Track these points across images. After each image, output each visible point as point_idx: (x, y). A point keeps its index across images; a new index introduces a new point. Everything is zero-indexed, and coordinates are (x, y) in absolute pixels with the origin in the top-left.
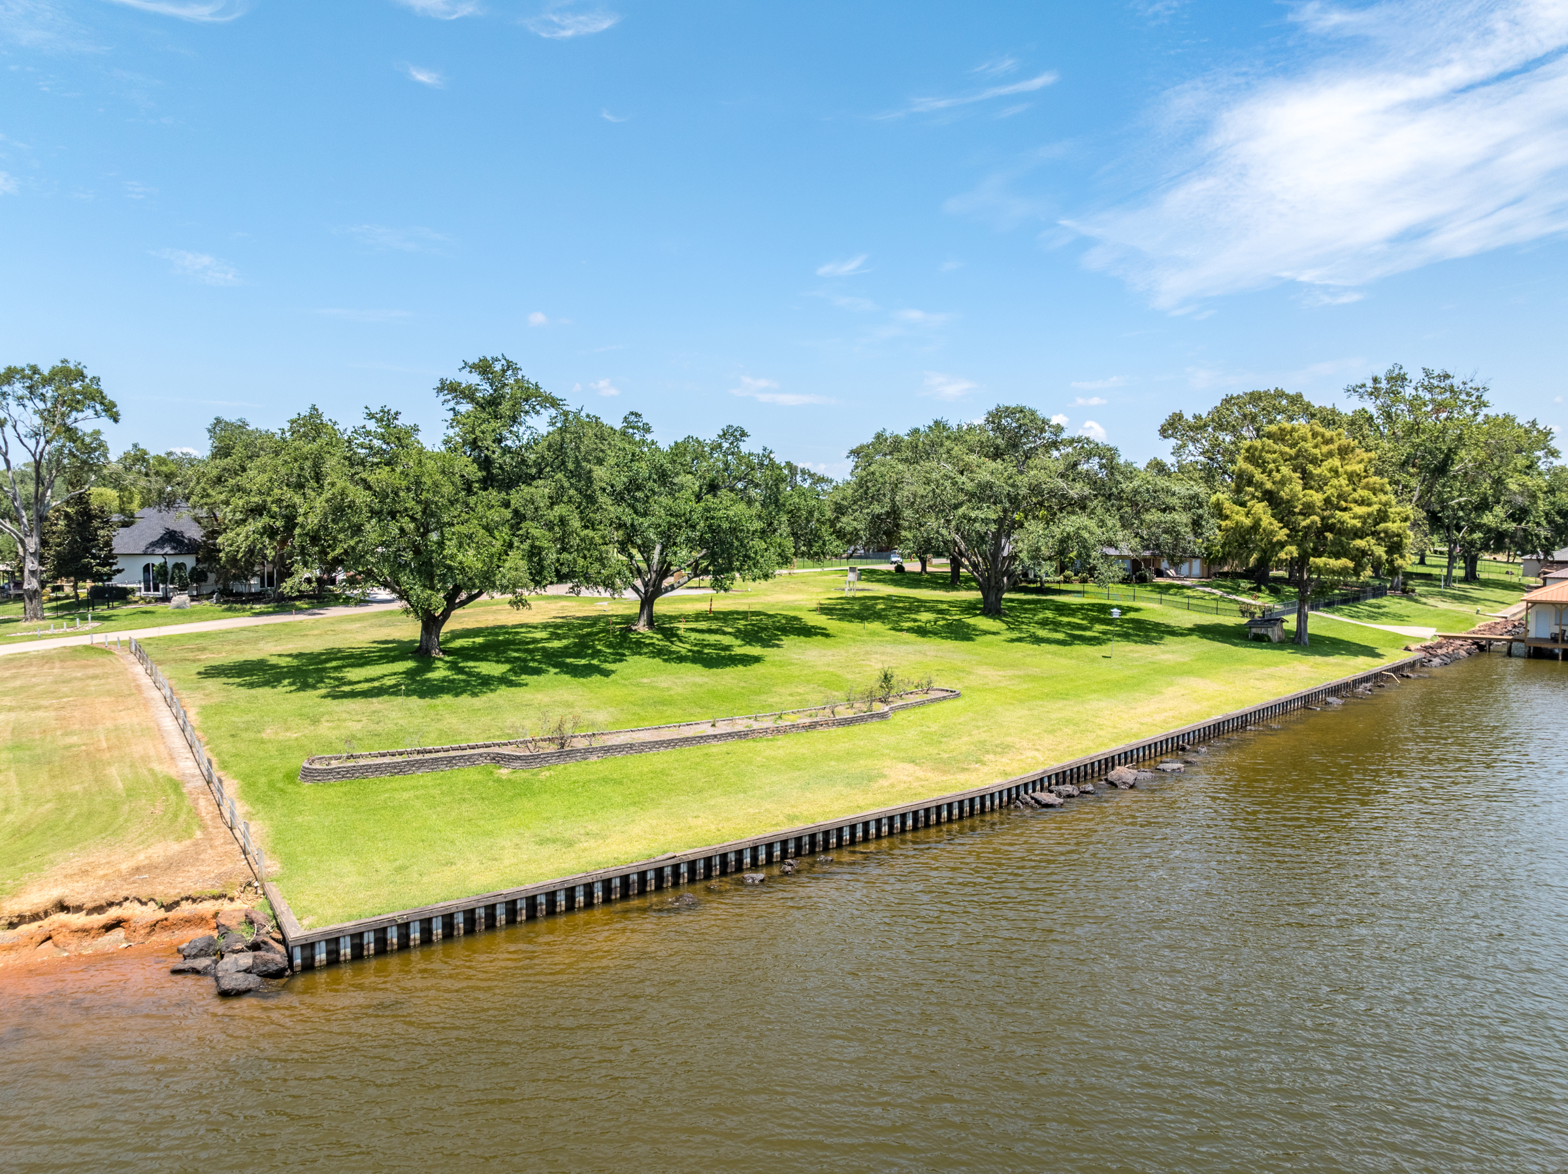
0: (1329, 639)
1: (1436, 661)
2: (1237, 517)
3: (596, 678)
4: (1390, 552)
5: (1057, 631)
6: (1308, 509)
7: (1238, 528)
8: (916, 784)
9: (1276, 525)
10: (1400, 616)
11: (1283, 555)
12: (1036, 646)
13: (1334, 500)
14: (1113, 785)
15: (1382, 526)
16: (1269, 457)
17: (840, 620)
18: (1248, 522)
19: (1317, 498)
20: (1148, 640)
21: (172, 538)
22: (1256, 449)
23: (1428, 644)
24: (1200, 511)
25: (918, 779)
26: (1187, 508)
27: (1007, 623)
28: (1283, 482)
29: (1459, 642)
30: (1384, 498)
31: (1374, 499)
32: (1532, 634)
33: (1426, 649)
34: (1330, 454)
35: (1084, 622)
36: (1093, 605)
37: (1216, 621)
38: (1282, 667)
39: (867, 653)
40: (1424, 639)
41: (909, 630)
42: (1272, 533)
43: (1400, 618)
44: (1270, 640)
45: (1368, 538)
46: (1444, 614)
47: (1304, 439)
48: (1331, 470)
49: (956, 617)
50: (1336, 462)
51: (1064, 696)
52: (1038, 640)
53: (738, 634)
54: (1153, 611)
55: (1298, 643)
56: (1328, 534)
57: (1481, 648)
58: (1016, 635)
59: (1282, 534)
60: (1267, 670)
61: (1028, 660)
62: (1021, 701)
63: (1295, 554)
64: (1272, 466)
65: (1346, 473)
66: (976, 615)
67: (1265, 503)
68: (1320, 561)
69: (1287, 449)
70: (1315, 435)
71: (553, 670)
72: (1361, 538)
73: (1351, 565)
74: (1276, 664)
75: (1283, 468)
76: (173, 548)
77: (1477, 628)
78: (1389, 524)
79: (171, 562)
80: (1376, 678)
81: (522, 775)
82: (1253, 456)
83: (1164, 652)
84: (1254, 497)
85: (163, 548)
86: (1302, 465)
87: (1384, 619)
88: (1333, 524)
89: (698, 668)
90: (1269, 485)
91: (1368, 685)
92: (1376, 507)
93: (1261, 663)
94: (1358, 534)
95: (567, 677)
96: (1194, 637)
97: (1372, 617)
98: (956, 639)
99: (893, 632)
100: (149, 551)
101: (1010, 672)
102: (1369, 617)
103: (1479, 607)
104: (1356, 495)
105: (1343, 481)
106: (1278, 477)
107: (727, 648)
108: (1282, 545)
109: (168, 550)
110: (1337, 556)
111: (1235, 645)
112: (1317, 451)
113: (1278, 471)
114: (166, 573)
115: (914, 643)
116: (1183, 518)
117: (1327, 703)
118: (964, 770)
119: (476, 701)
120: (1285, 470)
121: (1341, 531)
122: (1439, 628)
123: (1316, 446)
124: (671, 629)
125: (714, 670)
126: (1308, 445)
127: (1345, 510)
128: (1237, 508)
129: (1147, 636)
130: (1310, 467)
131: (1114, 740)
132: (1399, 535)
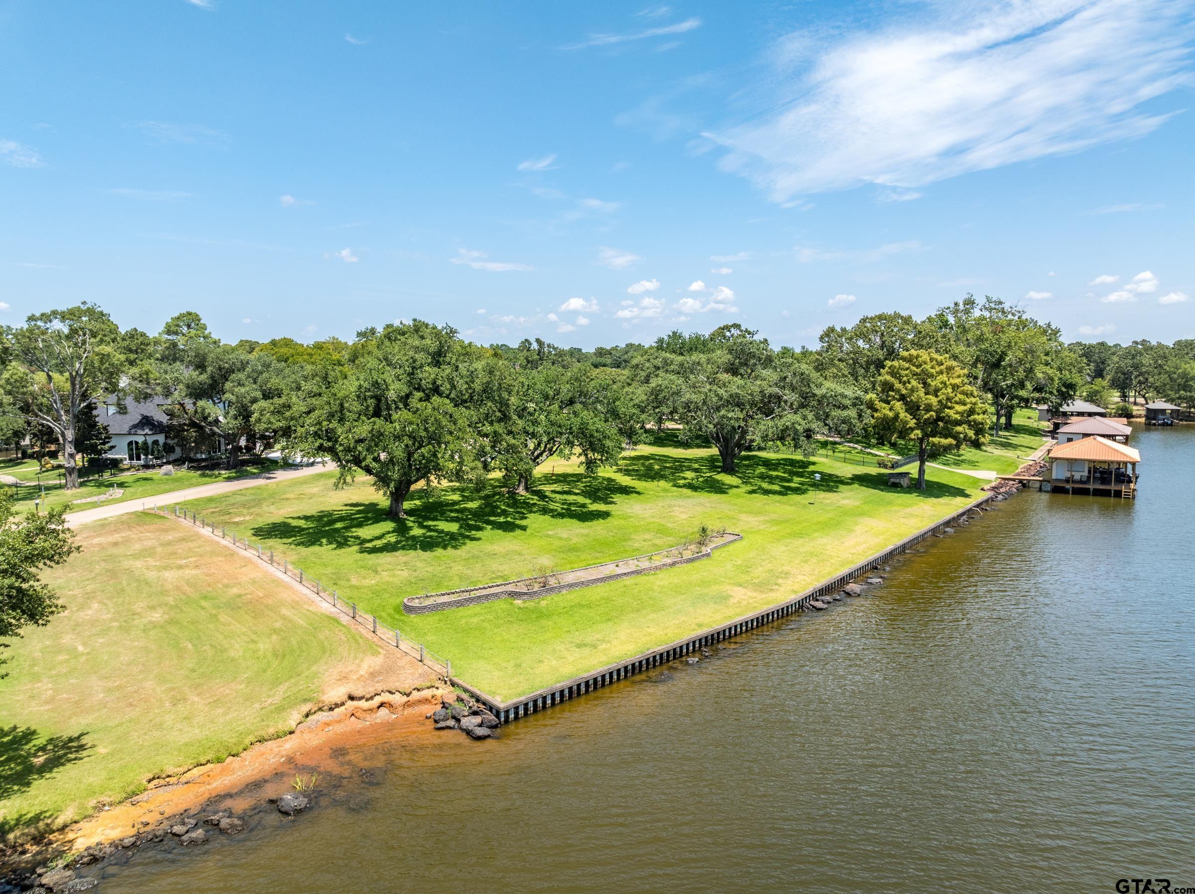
0: (937, 483)
1: (1000, 497)
2: (884, 411)
3: (518, 532)
4: (976, 434)
5: (773, 484)
6: (928, 408)
7: (885, 419)
8: (751, 601)
9: (909, 417)
10: (973, 462)
11: (912, 436)
12: (766, 497)
13: (944, 402)
14: (848, 594)
15: (972, 417)
16: (903, 373)
17: (639, 479)
18: (891, 414)
19: (933, 400)
20: (830, 490)
21: (146, 422)
22: (895, 367)
23: (993, 484)
24: (862, 407)
25: (751, 598)
26: (854, 405)
27: (740, 478)
28: (913, 390)
29: (1012, 482)
30: (974, 400)
31: (968, 400)
32: (1054, 477)
33: (993, 489)
34: (941, 372)
35: (786, 475)
36: (785, 460)
37: (865, 472)
38: (915, 507)
39: (670, 506)
40: (991, 481)
41: (684, 486)
42: (906, 423)
43: (973, 464)
44: (902, 486)
45: (964, 425)
46: (997, 459)
47: (925, 363)
48: (942, 383)
49: (708, 475)
50: (944, 377)
51: (799, 535)
52: (767, 492)
53: (584, 494)
54: (823, 464)
55: (919, 488)
56: (940, 423)
57: (1024, 485)
58: (750, 488)
59: (912, 423)
60: (908, 510)
61: (767, 507)
62: (778, 540)
63: (920, 436)
64: (905, 379)
65: (951, 384)
66: (719, 473)
67: (901, 402)
68: (936, 440)
69: (914, 368)
70: (932, 360)
71: (489, 527)
72: (960, 425)
73: (954, 442)
74: (911, 505)
75: (912, 381)
76: (151, 430)
77: (1019, 470)
78: (976, 416)
79: (150, 440)
80: (969, 512)
81: (530, 604)
82: (893, 371)
83: (843, 498)
84: (894, 398)
85: (143, 430)
86: (924, 379)
87: (964, 466)
88: (944, 417)
89: (575, 522)
90: (904, 392)
91: (965, 517)
92: (969, 406)
93: (902, 505)
94: (958, 423)
95: (500, 532)
96: (856, 486)
97: (957, 464)
98: (716, 493)
99: (675, 488)
100: (133, 431)
101: (762, 518)
102: (955, 464)
103: (1018, 453)
104: (957, 399)
105: (950, 390)
106: (909, 386)
107: (584, 506)
108: (912, 429)
109: (147, 431)
110: (946, 437)
111: (882, 490)
112: (933, 371)
113: (909, 383)
114: (148, 447)
115: (693, 497)
116: (852, 413)
117: (945, 532)
118: (771, 590)
119: (458, 552)
120: (914, 383)
121: (949, 421)
122: (998, 472)
123: (932, 368)
124: (540, 490)
125: (586, 523)
126: (928, 367)
127: (950, 408)
128: (884, 405)
129: (828, 486)
130: (929, 380)
131: (842, 565)
132: (982, 424)
